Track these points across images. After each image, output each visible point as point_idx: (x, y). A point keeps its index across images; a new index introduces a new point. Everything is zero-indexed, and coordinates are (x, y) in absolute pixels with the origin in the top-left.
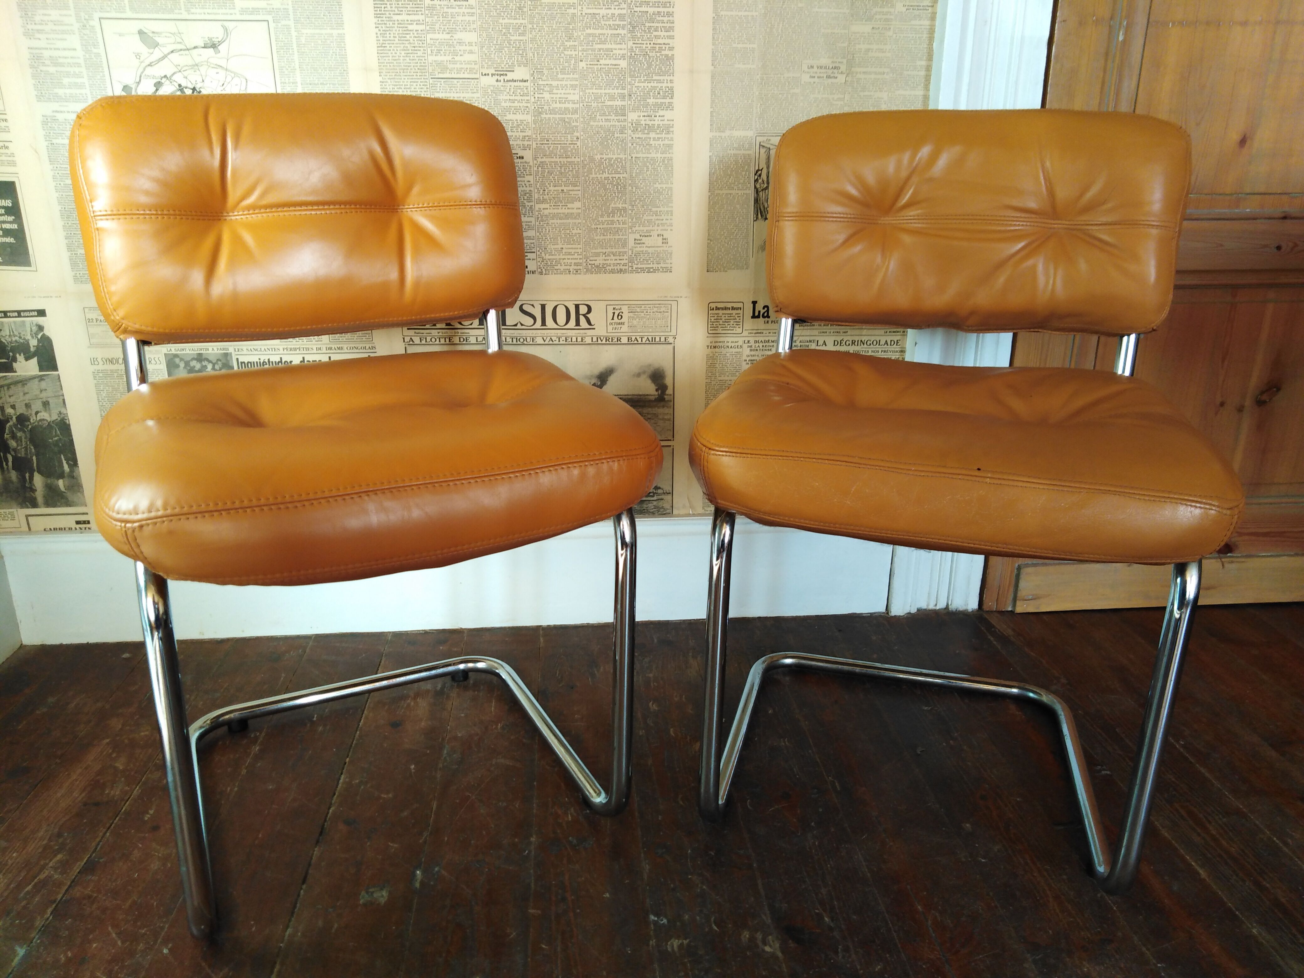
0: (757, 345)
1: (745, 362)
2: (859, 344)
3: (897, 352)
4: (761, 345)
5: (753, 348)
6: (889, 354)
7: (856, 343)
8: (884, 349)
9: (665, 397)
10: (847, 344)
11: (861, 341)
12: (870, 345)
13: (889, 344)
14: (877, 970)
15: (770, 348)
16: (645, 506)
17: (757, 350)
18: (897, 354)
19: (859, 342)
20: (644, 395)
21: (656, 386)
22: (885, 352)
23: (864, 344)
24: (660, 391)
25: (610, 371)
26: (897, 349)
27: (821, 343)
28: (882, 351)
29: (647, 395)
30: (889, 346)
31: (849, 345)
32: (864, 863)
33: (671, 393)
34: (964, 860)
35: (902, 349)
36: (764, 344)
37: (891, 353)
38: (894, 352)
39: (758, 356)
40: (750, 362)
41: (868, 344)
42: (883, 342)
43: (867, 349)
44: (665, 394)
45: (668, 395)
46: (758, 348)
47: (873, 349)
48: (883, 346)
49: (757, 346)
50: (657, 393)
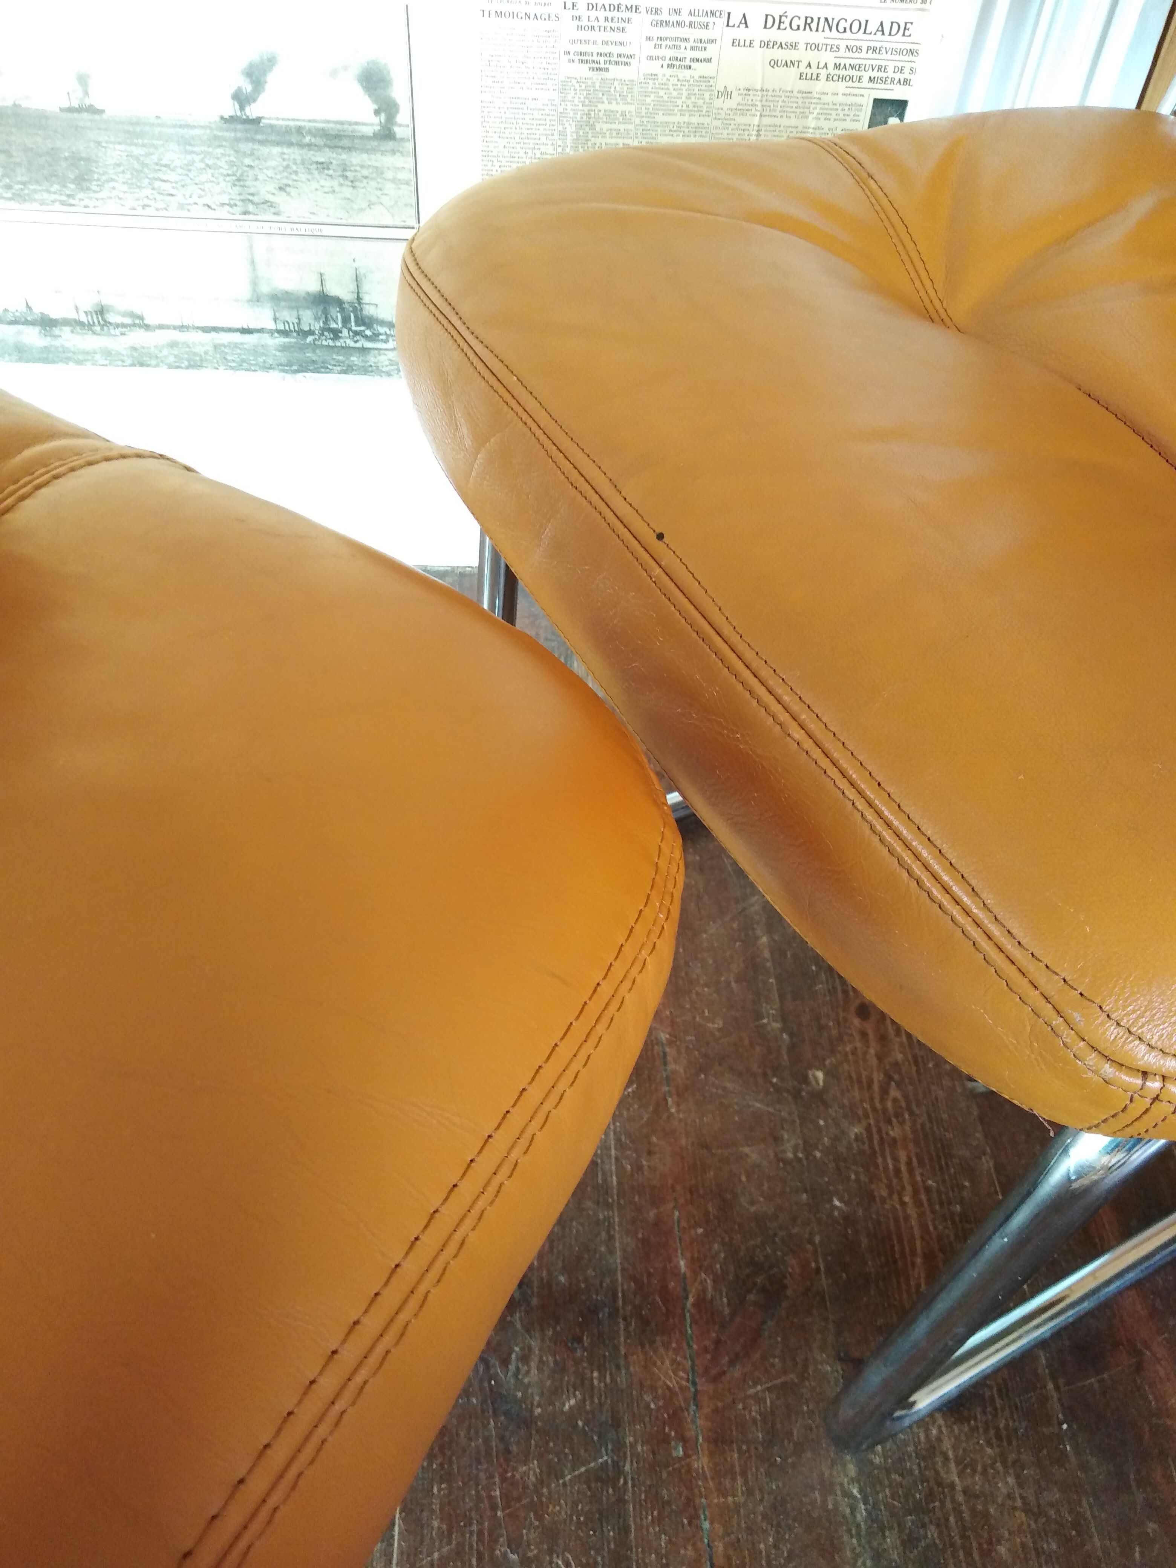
0: (593, 14)
1: (567, 57)
2: (820, 28)
3: (901, 52)
4: (602, 14)
5: (585, 22)
6: (884, 56)
7: (814, 26)
8: (872, 44)
9: (396, 129)
10: (794, 27)
11: (826, 19)
12: (845, 31)
13: (887, 30)
14: (567, 1407)
15: (622, 25)
16: (371, 359)
17: (593, 28)
18: (901, 57)
19: (822, 21)
20: (350, 123)
21: (375, 101)
22: (874, 50)
23: (830, 28)
24: (383, 116)
25: (270, 60)
26: (903, 46)
27: (735, 19)
28: (869, 48)
29: (357, 124)
30: (886, 37)
31: (798, 29)
32: (613, 1152)
33: (408, 121)
34: (790, 1155)
35: (913, 47)
36: (610, 15)
37: (889, 56)
38: (895, 51)
39: (595, 43)
40: (576, 58)
41: (841, 29)
42: (873, 27)
43: (836, 42)
44: (395, 124)
45: (400, 125)
46: (596, 24)
47: (851, 43)
48: (872, 37)
49: (592, 18)
50: (376, 120)
